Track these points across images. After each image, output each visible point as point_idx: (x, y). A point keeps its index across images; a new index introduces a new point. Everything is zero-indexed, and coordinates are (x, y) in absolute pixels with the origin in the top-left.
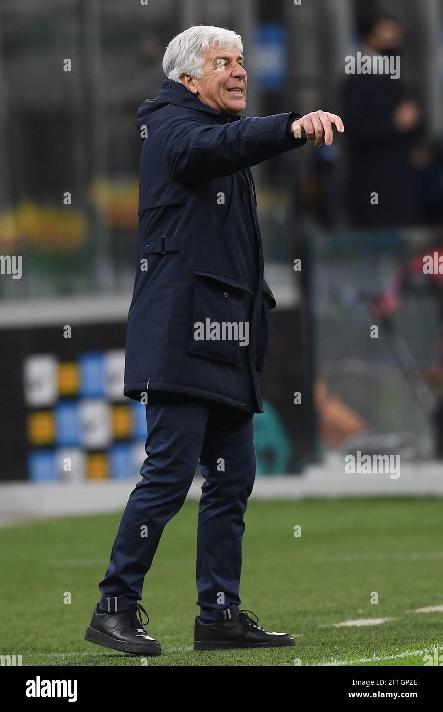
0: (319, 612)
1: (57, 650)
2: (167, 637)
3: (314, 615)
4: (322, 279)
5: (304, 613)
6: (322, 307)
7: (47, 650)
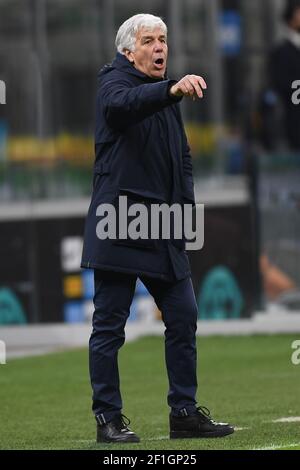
0: (262, 412)
1: (83, 438)
2: (159, 429)
3: (259, 414)
4: (266, 184)
5: (251, 413)
6: (265, 203)
7: (77, 438)
